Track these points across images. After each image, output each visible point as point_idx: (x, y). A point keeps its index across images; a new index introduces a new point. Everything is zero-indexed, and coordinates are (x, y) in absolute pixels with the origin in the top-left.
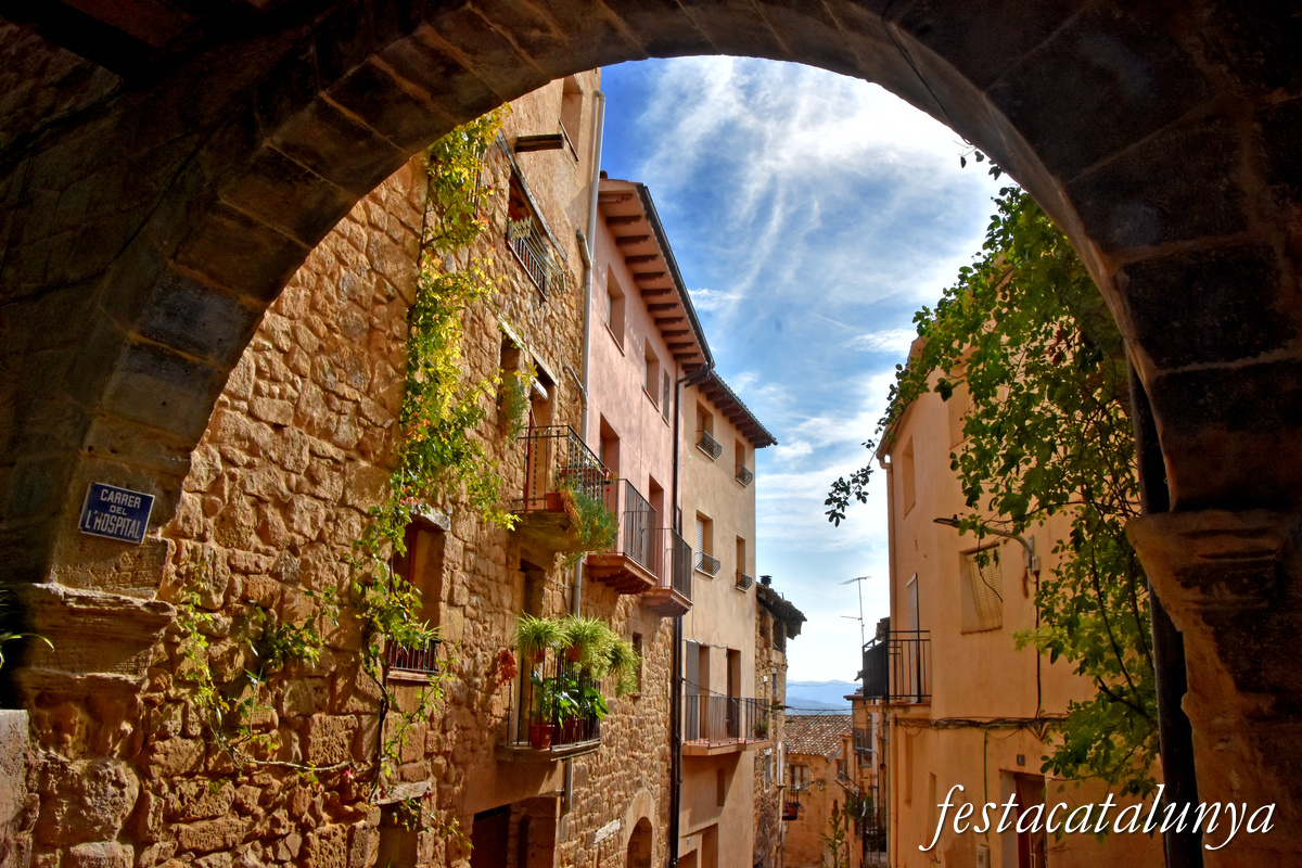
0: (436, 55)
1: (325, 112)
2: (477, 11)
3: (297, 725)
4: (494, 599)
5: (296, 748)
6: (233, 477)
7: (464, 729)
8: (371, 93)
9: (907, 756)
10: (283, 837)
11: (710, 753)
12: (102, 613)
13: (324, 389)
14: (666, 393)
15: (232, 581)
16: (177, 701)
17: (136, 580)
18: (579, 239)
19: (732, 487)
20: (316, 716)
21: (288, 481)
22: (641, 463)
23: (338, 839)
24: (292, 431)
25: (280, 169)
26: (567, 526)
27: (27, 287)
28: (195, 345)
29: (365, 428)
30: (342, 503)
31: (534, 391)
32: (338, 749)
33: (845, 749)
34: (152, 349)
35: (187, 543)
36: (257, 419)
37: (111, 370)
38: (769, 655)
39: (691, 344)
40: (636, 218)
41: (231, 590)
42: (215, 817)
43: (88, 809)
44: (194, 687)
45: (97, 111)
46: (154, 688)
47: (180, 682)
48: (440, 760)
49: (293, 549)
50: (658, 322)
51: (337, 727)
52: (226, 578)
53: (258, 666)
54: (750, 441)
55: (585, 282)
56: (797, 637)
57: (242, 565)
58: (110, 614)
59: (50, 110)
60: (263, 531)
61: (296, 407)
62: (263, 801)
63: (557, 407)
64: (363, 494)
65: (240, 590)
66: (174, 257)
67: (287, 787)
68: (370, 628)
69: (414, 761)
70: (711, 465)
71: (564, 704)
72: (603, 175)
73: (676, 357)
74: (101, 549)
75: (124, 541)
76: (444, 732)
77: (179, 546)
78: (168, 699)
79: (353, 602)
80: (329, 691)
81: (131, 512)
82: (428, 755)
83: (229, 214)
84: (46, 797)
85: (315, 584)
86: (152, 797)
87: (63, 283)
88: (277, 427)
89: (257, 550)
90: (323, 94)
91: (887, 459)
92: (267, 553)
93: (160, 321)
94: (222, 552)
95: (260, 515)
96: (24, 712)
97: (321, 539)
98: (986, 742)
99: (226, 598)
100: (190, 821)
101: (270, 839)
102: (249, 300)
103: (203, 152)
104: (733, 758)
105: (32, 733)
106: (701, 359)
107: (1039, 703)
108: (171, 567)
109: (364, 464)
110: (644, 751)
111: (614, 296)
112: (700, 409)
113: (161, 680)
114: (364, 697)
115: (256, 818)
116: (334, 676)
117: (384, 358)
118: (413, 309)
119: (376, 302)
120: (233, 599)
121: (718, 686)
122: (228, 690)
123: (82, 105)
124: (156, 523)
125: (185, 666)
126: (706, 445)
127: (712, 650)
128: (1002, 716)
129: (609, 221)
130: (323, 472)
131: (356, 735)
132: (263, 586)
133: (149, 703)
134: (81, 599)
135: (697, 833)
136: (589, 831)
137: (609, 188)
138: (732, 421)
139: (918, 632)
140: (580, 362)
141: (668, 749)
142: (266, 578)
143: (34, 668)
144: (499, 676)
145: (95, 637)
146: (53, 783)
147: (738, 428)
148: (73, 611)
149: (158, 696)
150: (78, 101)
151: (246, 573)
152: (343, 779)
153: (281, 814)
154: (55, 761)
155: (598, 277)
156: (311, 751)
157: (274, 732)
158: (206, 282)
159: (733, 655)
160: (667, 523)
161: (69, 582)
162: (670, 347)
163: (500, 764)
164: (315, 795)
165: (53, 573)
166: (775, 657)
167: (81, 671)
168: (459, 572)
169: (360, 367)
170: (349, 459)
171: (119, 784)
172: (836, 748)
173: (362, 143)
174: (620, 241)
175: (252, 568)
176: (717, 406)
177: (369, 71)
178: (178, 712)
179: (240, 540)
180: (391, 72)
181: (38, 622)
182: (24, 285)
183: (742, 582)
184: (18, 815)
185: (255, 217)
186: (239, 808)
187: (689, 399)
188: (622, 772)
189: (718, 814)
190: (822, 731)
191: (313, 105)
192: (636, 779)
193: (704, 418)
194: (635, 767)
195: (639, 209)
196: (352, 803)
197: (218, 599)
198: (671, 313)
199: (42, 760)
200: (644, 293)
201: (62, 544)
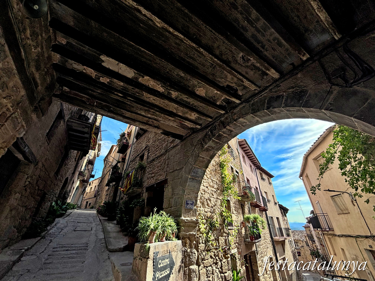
0: (229, 130)
1: (213, 141)
2: (236, 123)
3: (217, 240)
4: (239, 212)
5: (218, 244)
6: (203, 196)
7: (239, 237)
8: (220, 137)
9: (330, 243)
10: (218, 263)
11: (280, 240)
12: (189, 222)
13: (212, 180)
14: (254, 171)
15: (205, 214)
16: (201, 237)
17: (193, 216)
18: (237, 149)
19: (269, 186)
20: (219, 237)
21: (210, 196)
22: (253, 184)
23: (226, 263)
24: (209, 187)
25: (207, 150)
26: (248, 197)
27: (171, 171)
28: (197, 177)
29: (218, 185)
30: (217, 198)
31: (236, 175)
32: (223, 244)
33: (306, 239)
34: (192, 178)
35: (199, 208)
36: (204, 186)
37: (187, 182)
38: (284, 218)
39: (257, 162)
40: (245, 144)
41: (205, 216)
42: (208, 259)
43: (191, 259)
44: (203, 234)
45: (177, 145)
46: (198, 235)
47: (201, 233)
48: (237, 244)
49: (212, 207)
50: (250, 160)
51: (223, 239)
52: (204, 213)
53: (210, 229)
54: (270, 177)
55: (239, 156)
56: (288, 213)
57: (206, 211)
58: (191, 222)
59: (170, 146)
60: (208, 205)
61: (209, 183)
62: (215, 255)
63: (240, 177)
64: (220, 196)
65: (206, 216)
66: (194, 164)
67: (217, 252)
68: (224, 220)
69: (233, 245)
70: (264, 182)
71: (255, 231)
72: (238, 139)
73: (254, 165)
74: (188, 211)
75: (191, 209)
76: (236, 238)
77: (198, 209)
78: (199, 237)
79: (221, 215)
80: (220, 233)
81: (191, 204)
82: (235, 243)
83: (201, 157)
84: (185, 257)
85: (216, 213)
86: (200, 256)
87: (177, 170)
88: (207, 187)
89: (207, 208)
90: (213, 139)
91: (301, 178)
92: (209, 208)
93: (193, 174)
94: (203, 209)
95: (207, 202)
96: (181, 241)
97: (215, 205)
98: (356, 241)
99: (205, 217)
100: (205, 260)
101: (216, 264)
102: (204, 169)
103: (195, 149)
104: (284, 241)
105: (182, 244)
106: (259, 164)
107: (370, 232)
108: (197, 213)
109: (219, 191)
110: (267, 240)
111: (243, 157)
112: (260, 173)
113: (198, 233)
114: (226, 233)
115: (214, 259)
116: (221, 229)
117: (218, 173)
118: (220, 165)
119: (216, 165)
120: (206, 217)
121: (277, 226)
122: (207, 234)
123: (175, 145)
124: (195, 206)
125: (201, 230)
126: (263, 179)
127: (273, 217)
128: (359, 235)
129: (240, 145)
130: (214, 194)
131: (226, 241)
132: (209, 214)
133: (197, 237)
134: (187, 220)
135: (281, 259)
136: (262, 259)
137: (239, 141)
138: (266, 174)
139: (323, 214)
140: (241, 169)
141: (271, 239)
142: (209, 213)
143: (181, 233)
144: (242, 226)
145: (189, 226)
146: (186, 254)
147: (267, 175)
148: (186, 222)
149: (198, 236)
150: (174, 144)
151: (207, 212)
152: (225, 250)
153: (217, 258)
154: (185, 249)
155: (241, 154)
156: (220, 244)
157: (214, 241)
158: (199, 167)
159: (277, 218)
160: (260, 194)
161: (185, 217)
162: (253, 163)
163: (245, 244)
164: (221, 253)
165: (182, 216)
166: (286, 218)
167: (188, 232)
168: (233, 207)
169: (215, 176)
170: (217, 191)
171: (195, 254)
172: (303, 238)
173: (218, 144)
174: (242, 148)
175: (207, 211)
176: (263, 172)
177: (219, 134)
178: (201, 239)
179: (205, 207)
180: (222, 134)
181: (181, 225)
182: (170, 171)
183: (276, 204)
184: (182, 260)
185: (204, 157)
186: (211, 257)
187: (258, 171)
188: (264, 245)
189: (284, 254)
190: (299, 234)
191: (212, 140)
192: (267, 246)
193: (261, 174)
194: (266, 243)
195: (245, 143)
196: (227, 255)
197: (204, 217)
198: (252, 158)
199: (184, 250)
200: (247, 155)
201: (183, 211)
